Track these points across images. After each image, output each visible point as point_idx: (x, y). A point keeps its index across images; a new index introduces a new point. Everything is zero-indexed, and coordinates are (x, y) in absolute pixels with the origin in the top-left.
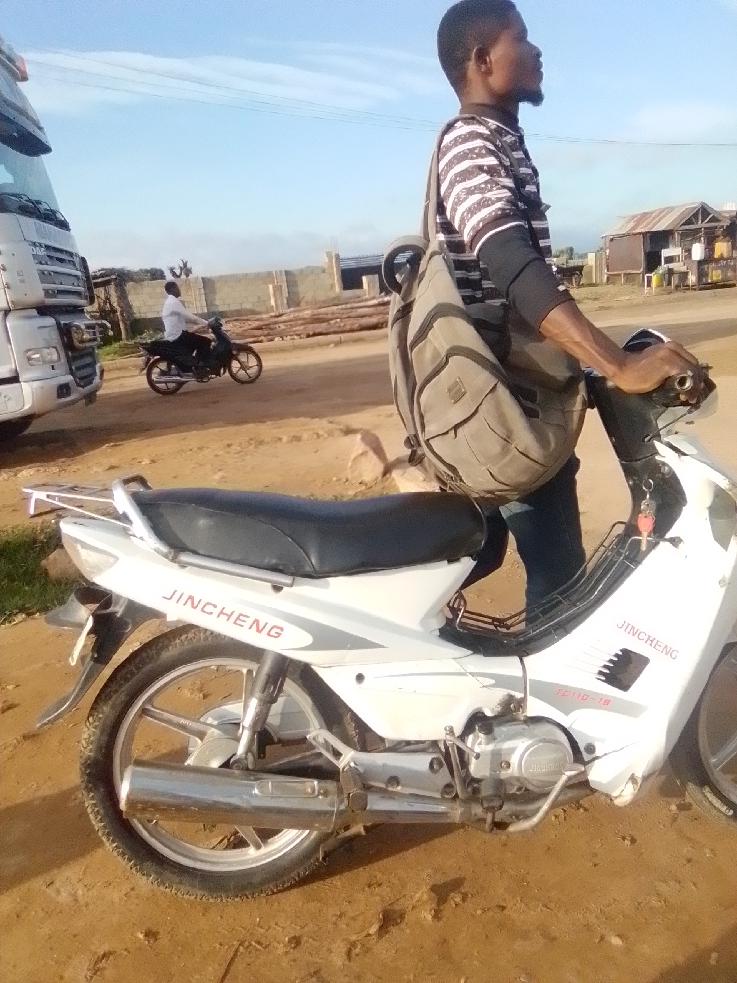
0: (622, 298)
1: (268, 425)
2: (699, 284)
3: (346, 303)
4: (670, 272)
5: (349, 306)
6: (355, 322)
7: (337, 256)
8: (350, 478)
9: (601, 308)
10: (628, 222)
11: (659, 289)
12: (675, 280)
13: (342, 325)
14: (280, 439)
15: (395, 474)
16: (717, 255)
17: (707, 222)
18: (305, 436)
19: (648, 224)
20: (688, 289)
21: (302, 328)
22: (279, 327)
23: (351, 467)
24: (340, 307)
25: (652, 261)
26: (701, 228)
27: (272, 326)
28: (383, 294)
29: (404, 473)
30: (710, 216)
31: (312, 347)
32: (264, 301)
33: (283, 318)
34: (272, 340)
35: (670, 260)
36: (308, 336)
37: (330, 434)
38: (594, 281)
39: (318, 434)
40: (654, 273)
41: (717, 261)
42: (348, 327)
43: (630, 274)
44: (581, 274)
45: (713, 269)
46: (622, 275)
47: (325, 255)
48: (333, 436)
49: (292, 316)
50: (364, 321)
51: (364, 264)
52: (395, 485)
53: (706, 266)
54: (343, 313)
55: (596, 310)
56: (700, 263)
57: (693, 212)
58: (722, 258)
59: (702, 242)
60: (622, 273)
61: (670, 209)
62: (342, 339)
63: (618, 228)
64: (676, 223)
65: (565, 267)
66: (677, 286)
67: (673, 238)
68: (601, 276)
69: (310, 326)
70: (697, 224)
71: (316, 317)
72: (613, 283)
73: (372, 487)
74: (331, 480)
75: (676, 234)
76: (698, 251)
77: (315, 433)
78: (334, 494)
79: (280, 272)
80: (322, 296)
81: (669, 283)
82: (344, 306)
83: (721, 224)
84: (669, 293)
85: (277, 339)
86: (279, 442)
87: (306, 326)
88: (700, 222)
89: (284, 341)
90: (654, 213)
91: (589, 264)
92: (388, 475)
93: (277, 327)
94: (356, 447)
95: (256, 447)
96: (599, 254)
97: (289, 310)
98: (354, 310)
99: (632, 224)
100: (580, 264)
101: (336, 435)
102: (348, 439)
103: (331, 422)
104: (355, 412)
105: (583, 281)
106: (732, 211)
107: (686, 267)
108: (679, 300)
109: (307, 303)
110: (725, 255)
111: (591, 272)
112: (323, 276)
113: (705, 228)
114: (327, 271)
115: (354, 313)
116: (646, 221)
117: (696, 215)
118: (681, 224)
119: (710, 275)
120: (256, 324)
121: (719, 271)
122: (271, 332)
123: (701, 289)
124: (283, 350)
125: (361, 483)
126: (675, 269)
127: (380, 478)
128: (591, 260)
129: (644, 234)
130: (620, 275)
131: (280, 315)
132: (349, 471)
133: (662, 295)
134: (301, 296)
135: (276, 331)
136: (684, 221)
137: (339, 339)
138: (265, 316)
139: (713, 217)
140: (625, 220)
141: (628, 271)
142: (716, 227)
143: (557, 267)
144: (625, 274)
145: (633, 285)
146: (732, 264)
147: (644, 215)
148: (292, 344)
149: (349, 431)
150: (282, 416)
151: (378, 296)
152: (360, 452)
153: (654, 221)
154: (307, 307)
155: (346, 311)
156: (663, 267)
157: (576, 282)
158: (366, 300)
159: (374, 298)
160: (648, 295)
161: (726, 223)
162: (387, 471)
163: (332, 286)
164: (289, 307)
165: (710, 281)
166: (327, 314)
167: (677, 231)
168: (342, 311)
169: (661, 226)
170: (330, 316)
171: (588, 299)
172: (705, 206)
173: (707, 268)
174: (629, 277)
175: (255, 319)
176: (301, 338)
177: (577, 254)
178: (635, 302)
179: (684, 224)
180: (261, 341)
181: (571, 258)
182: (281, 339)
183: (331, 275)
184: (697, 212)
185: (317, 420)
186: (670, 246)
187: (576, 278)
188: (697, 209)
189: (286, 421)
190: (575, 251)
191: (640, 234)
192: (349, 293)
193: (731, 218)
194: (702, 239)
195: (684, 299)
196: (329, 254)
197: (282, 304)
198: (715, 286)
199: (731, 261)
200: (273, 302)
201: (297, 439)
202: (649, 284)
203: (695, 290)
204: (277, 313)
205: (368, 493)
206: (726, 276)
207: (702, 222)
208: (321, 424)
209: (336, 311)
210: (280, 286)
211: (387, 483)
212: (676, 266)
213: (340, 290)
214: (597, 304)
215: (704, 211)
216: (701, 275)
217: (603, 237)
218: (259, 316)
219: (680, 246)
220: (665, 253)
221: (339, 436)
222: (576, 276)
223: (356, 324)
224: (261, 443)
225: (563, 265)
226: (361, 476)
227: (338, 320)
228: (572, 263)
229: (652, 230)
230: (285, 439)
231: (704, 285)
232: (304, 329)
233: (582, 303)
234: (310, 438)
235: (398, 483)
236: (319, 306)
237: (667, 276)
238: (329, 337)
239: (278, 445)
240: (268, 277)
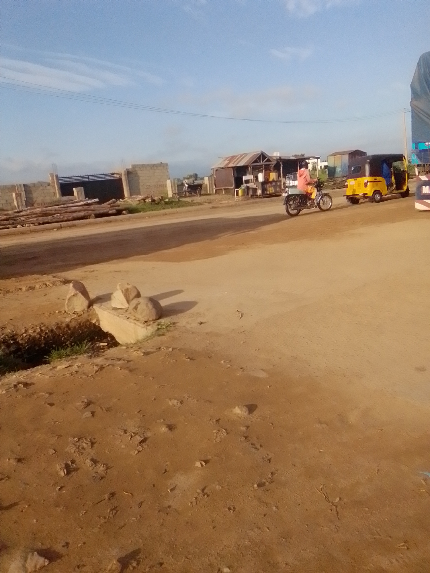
0: (224, 202)
1: (13, 280)
2: (263, 195)
3: (64, 204)
4: (248, 188)
5: (66, 206)
6: (69, 215)
7: (57, 176)
8: (66, 311)
9: (213, 207)
10: (224, 161)
11: (243, 197)
12: (251, 192)
13: (62, 217)
14: (21, 289)
15: (95, 307)
16: (271, 179)
17: (265, 162)
18: (37, 286)
19: (235, 162)
20: (258, 197)
21: (35, 219)
22: (20, 219)
23: (67, 304)
24: (60, 206)
25: (238, 182)
26: (262, 165)
27: (15, 219)
28: (87, 198)
29: (101, 305)
30: (266, 159)
31: (43, 230)
32: (10, 203)
33: (22, 213)
34: (16, 227)
35: (247, 182)
36: (40, 224)
37: (54, 284)
38: (209, 192)
39: (46, 285)
40: (239, 189)
41: (271, 183)
42: (66, 218)
43: (227, 189)
44: (201, 189)
45: (269, 187)
47: (49, 175)
48: (56, 285)
49: (28, 212)
50: (75, 215)
51: (75, 180)
52: (96, 313)
53: (266, 185)
54: (62, 210)
55: (210, 209)
56: (263, 184)
57: (258, 157)
58: (273, 181)
59: (263, 172)
60: (223, 188)
61: (246, 154)
62: (62, 226)
63: (220, 164)
64: (249, 162)
65: (192, 184)
66: (252, 196)
67: (248, 170)
68: (212, 190)
69: (41, 218)
70: (260, 162)
71: (44, 212)
72: (219, 194)
73: (81, 315)
74: (55, 312)
75: (250, 168)
76: (261, 177)
77: (44, 284)
78: (56, 321)
79: (20, 185)
80: (48, 199)
81: (248, 194)
82: (62, 206)
83: (272, 163)
84: (248, 199)
85: (18, 226)
86: (19, 291)
87: (38, 218)
88: (261, 162)
89: (23, 228)
90: (237, 156)
91: (205, 183)
92: (91, 307)
93: (19, 219)
94: (70, 291)
95: (4, 295)
96: (210, 178)
97: (27, 209)
98: (69, 208)
99: (226, 162)
100: (201, 183)
101: (58, 285)
102: (65, 287)
103: (54, 277)
104: (71, 270)
105: (203, 192)
106: (278, 157)
107: (256, 186)
108: (253, 203)
109: (38, 204)
110: (275, 179)
111: (206, 187)
112: (48, 187)
113: (265, 165)
114: (50, 185)
115: (69, 210)
116: (234, 161)
117: (259, 158)
118: (252, 162)
119: (268, 190)
120: (4, 217)
121: (273, 188)
122: (15, 222)
123: (264, 197)
124: (23, 233)
125: (74, 313)
126: (250, 187)
127: (86, 309)
128: (206, 181)
129: (233, 168)
130: (221, 189)
131: (21, 212)
132: (66, 306)
133: (245, 200)
134: (35, 200)
135: (18, 221)
136: (253, 161)
137: (60, 225)
138: (10, 212)
139: (268, 159)
140: (223, 159)
141: (226, 187)
142: (270, 165)
143: (188, 185)
144: (224, 189)
145: (229, 195)
146: (279, 184)
147: (233, 157)
148: (29, 229)
149: (66, 282)
150: (22, 274)
151: (84, 199)
152: (73, 294)
153: (238, 160)
154: (39, 206)
155: (63, 209)
156: (245, 185)
157: (199, 193)
158: (77, 202)
159: (81, 201)
160: (237, 200)
161: (276, 162)
162: (91, 304)
163: (55, 194)
164: (27, 207)
165: (268, 193)
166: (51, 211)
167: (250, 166)
168: (61, 209)
169: (242, 164)
170: (53, 212)
171: (206, 202)
172: (263, 153)
173: (267, 186)
174: (227, 191)
175: (3, 214)
176: (35, 225)
177: (199, 178)
178: (230, 204)
179: (253, 163)
180: (8, 228)
181: (196, 180)
182: (21, 226)
183: (54, 187)
184: (260, 156)
185: (46, 275)
186: (247, 174)
187: (198, 191)
188: (259, 155)
189: (24, 278)
190: (198, 176)
191: (231, 167)
192: (65, 198)
193: (277, 160)
194: (263, 170)
195: (256, 202)
196: (52, 175)
197: (22, 205)
198: (271, 196)
199: (278, 183)
200: (16, 204)
201: (32, 288)
202: (237, 195)
203: (261, 198)
204: (19, 211)
205: (79, 319)
206: (276, 190)
207: (262, 162)
208: (48, 278)
209: (57, 209)
210: (20, 194)
211: (91, 312)
212: (252, 185)
213: (60, 196)
214: (211, 205)
215: (263, 156)
216: (264, 190)
217: (211, 169)
218: (6, 212)
219: (252, 174)
220: (245, 178)
221: (60, 285)
222: (199, 190)
223: (70, 216)
224: (8, 292)
225: (191, 183)
226: (74, 309)
227: (59, 215)
228: (197, 182)
229: (238, 165)
230: (24, 289)
231: (265, 195)
232: (37, 219)
233: (203, 204)
234: (40, 287)
235: (97, 312)
236: (46, 206)
237: (246, 190)
238: (53, 224)
239: (19, 292)
240: (12, 188)
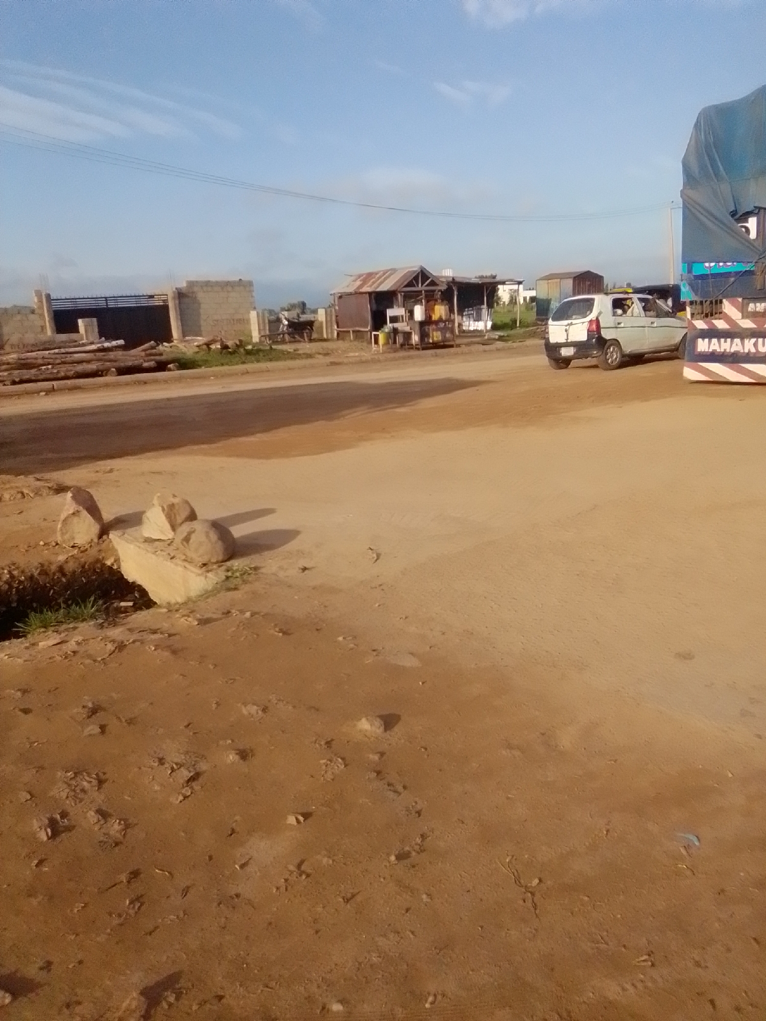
0: (352, 354)
2: (421, 345)
3: (59, 348)
4: (395, 331)
5: (63, 350)
6: (69, 368)
7: (48, 296)
8: (59, 542)
9: (333, 364)
10: (355, 281)
11: (385, 348)
12: (400, 339)
13: (55, 371)
15: (113, 536)
16: (435, 317)
17: (426, 286)
18: (7, 496)
19: (374, 283)
20: (412, 348)
21: (6, 374)
23: (61, 530)
24: (53, 351)
25: (379, 320)
26: (421, 291)
28: (103, 338)
29: (124, 534)
30: (430, 280)
31: (19, 395)
35: (394, 319)
36: (14, 383)
37: (37, 492)
38: (325, 336)
39: (22, 493)
40: (380, 331)
41: (436, 323)
42: (63, 374)
43: (359, 331)
44: (312, 329)
45: (433, 330)
46: (351, 331)
47: (34, 295)
48: (41, 495)
50: (80, 368)
51: (81, 305)
52: (113, 547)
53: (427, 327)
54: (57, 358)
55: (327, 365)
56: (422, 324)
57: (414, 276)
58: (440, 320)
59: (424, 303)
61: (394, 271)
62: (55, 387)
63: (347, 286)
64: (399, 284)
65: (296, 321)
66: (402, 345)
67: (397, 299)
68: (332, 333)
69: (16, 372)
70: (418, 286)
71: (22, 362)
72: (343, 339)
73: (86, 550)
74: (37, 545)
75: (399, 295)
76: (419, 313)
77: (18, 492)
78: (40, 561)
80: (30, 338)
81: (395, 342)
82: (56, 351)
83: (439, 288)
84: (395, 351)
87: (12, 372)
88: (420, 285)
90: (378, 274)
91: (320, 320)
92: (105, 537)
94: (67, 507)
96: (329, 310)
98: (69, 355)
99: (358, 283)
100: (313, 319)
101: (44, 494)
102: (58, 499)
103: (38, 480)
104: (69, 467)
105: (314, 336)
106: (450, 277)
107: (409, 327)
108: (404, 358)
109: (12, 346)
110: (444, 318)
111: (321, 327)
112: (32, 317)
113: (426, 291)
114: (36, 312)
115: (69, 358)
116: (371, 281)
117: (416, 278)
118: (403, 285)
119: (431, 335)
121: (439, 333)
123: (424, 349)
125: (73, 547)
126: (400, 329)
127: (96, 540)
128: (321, 316)
129: (370, 294)
130: (349, 332)
132: (59, 534)
133: (389, 352)
134: (6, 338)
136: (406, 283)
137: (51, 386)
139: (432, 281)
140: (353, 278)
141: (357, 329)
142: (434, 291)
143: (288, 321)
144: (353, 331)
145: (362, 342)
146: (450, 326)
147: (370, 275)
149: (60, 489)
151: (97, 340)
152: (71, 512)
153: (379, 281)
154: (14, 350)
155: (57, 356)
156: (389, 326)
157: (307, 336)
158: (84, 345)
159: (92, 343)
160: (376, 352)
161: (444, 287)
162: (104, 531)
163: (43, 328)
165: (431, 341)
166: (36, 359)
167: (400, 292)
168: (53, 356)
169: (385, 287)
170: (40, 361)
171: (320, 354)
172: (425, 271)
173: (429, 329)
174: (358, 335)
176: (5, 385)
177: (309, 309)
178: (364, 359)
179: (406, 286)
181: (303, 313)
183: (42, 315)
184: (418, 274)
185: (22, 477)
186: (395, 306)
187: (307, 333)
188: (417, 272)
190: (308, 306)
191: (365, 293)
192: (63, 337)
193: (448, 283)
194: (423, 301)
195: (409, 357)
196: (38, 294)
198: (436, 346)
199: (448, 324)
202: (376, 342)
203: (418, 349)
205: (82, 558)
206: (445, 337)
207: (422, 285)
208: (26, 482)
209: (46, 356)
211: (104, 546)
212: (402, 326)
213: (53, 333)
214: (329, 359)
215: (422, 275)
216: (424, 335)
217: (331, 295)
219: (404, 307)
220: (390, 313)
221: (48, 495)
222: (307, 331)
223: (71, 370)
225: (294, 319)
226: (73, 538)
227: (50, 367)
228: (304, 318)
229: (378, 290)
231: (426, 345)
232: (9, 374)
233: (314, 357)
234: (12, 498)
235: (116, 546)
236: (27, 349)
237: (392, 335)
238: (40, 384)
